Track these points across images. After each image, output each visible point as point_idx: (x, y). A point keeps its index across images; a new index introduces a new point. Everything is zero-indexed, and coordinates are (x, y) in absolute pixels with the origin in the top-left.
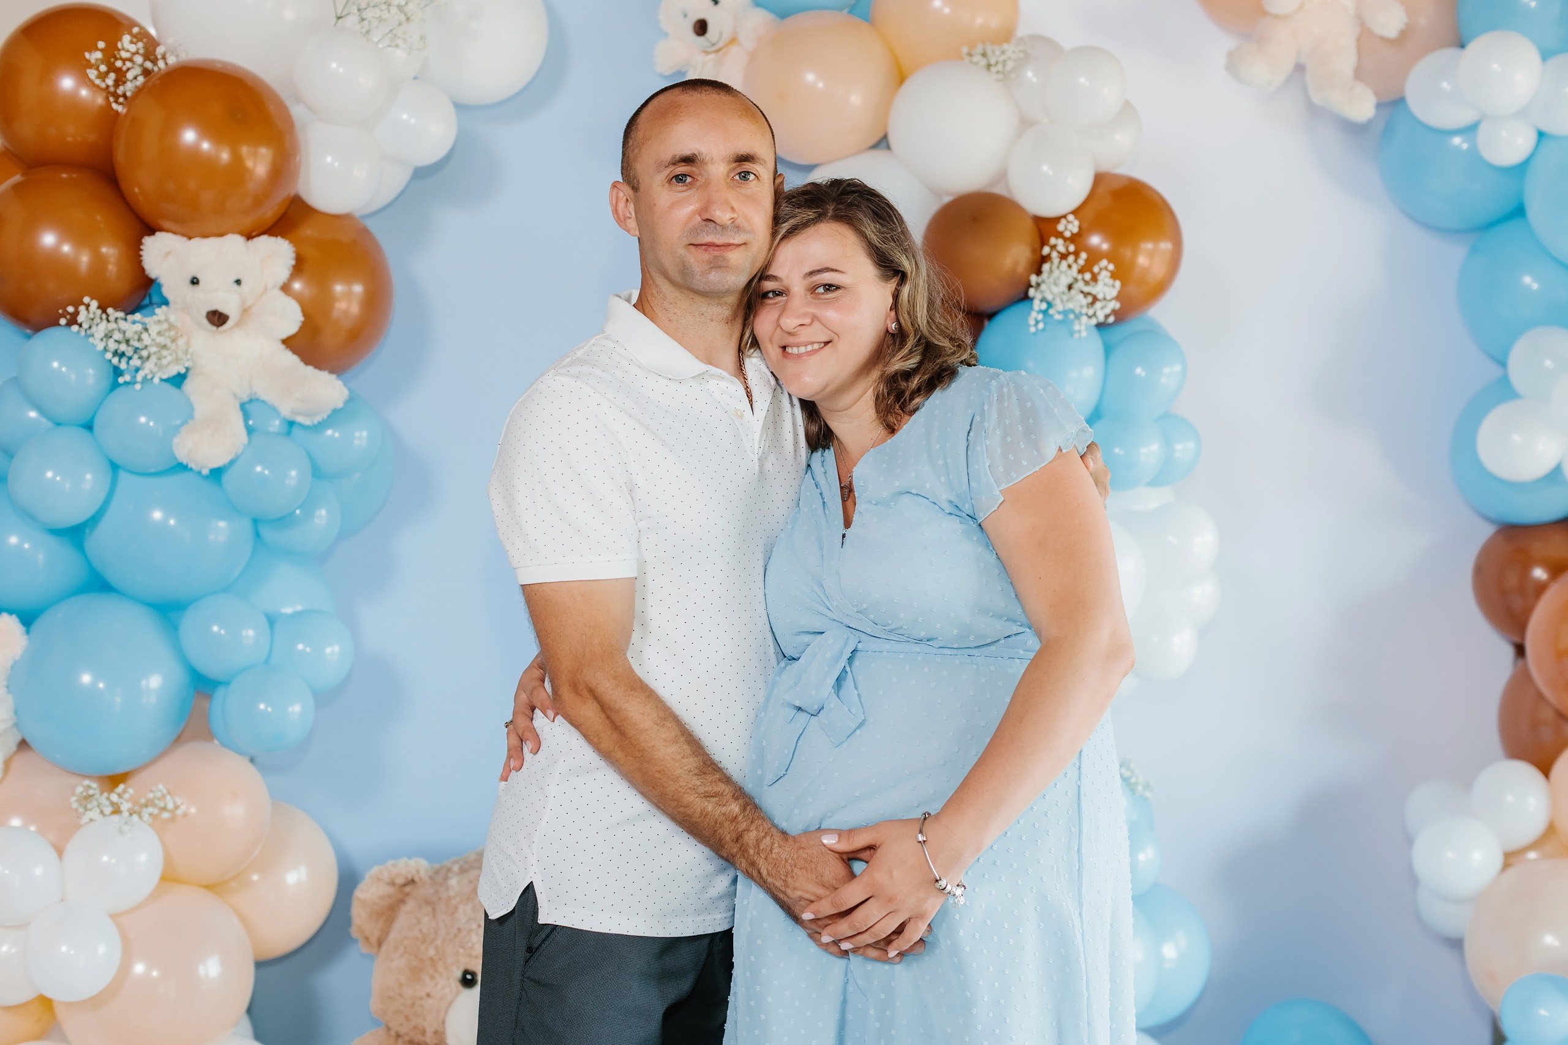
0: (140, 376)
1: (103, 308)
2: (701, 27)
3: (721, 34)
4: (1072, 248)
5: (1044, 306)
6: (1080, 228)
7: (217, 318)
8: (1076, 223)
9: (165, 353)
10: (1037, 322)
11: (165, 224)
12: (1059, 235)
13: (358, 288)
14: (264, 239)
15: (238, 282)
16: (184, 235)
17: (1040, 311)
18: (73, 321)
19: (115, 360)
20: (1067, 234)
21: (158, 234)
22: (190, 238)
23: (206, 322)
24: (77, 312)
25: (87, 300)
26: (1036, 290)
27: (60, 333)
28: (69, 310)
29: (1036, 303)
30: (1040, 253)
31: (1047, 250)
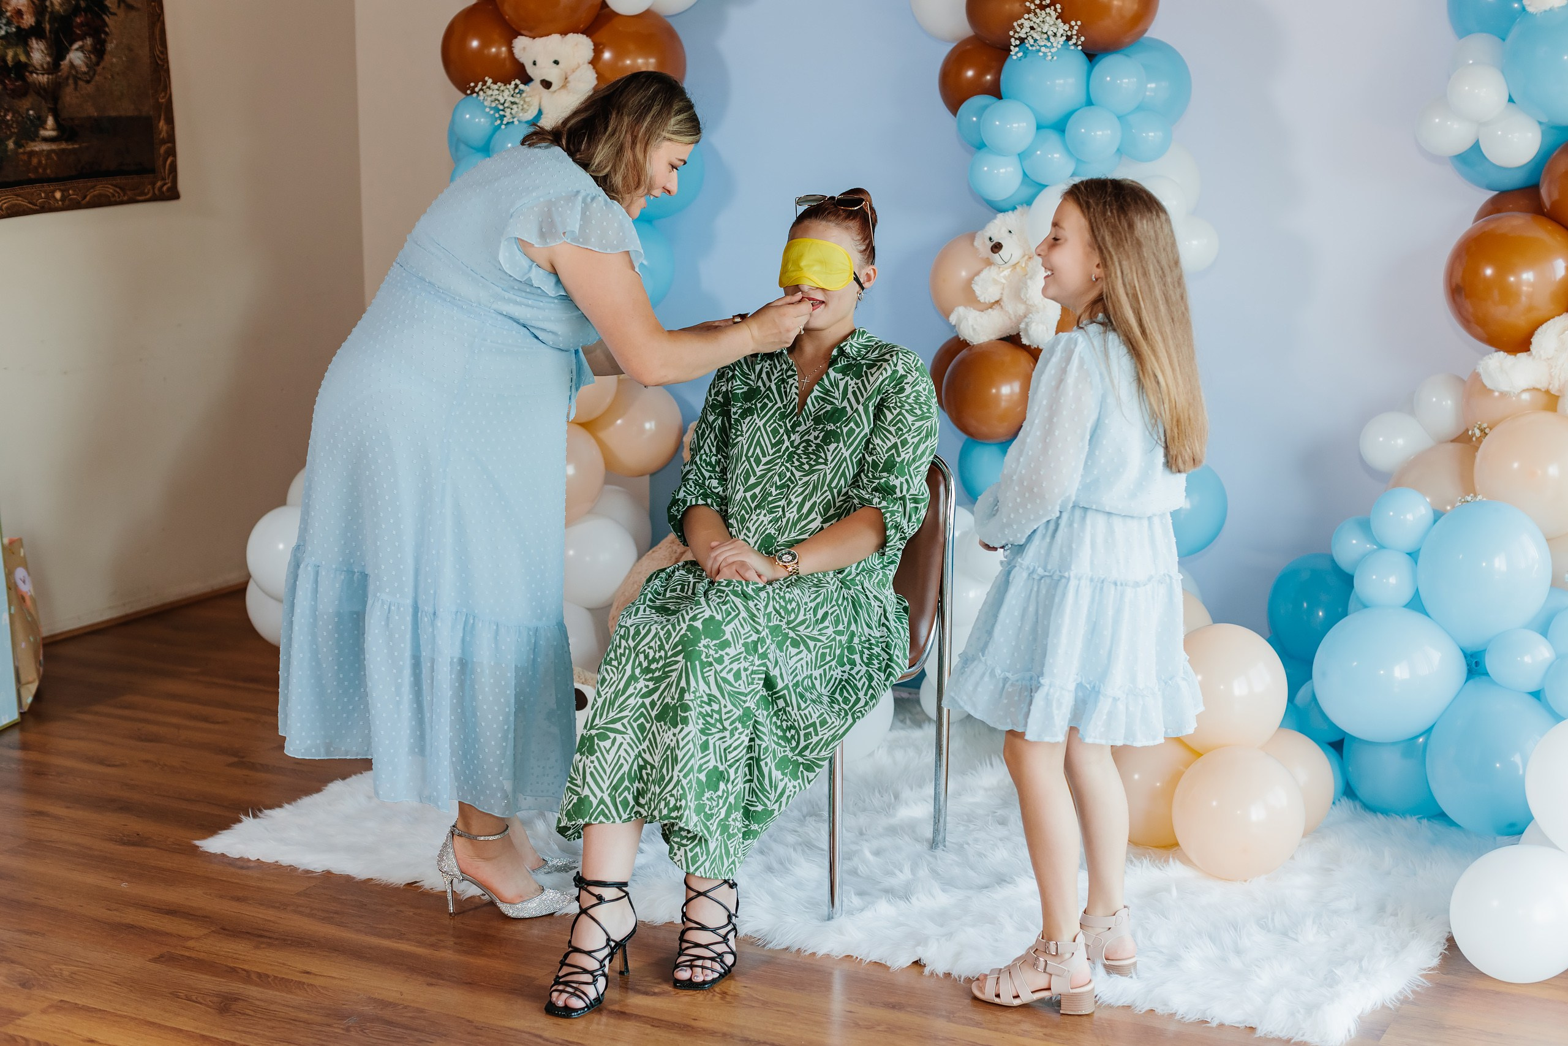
0: (505, 122)
1: (494, 82)
5: (1018, 42)
7: (547, 84)
9: (514, 106)
10: (1016, 54)
11: (523, 32)
14: (570, 35)
15: (556, 62)
16: (530, 37)
17: (1016, 46)
18: (474, 91)
19: (492, 112)
21: (519, 37)
22: (534, 38)
23: (541, 86)
24: (476, 86)
25: (486, 78)
26: (1016, 32)
27: (469, 98)
28: (472, 84)
29: (1013, 40)
30: (1026, 6)
31: (1028, 4)
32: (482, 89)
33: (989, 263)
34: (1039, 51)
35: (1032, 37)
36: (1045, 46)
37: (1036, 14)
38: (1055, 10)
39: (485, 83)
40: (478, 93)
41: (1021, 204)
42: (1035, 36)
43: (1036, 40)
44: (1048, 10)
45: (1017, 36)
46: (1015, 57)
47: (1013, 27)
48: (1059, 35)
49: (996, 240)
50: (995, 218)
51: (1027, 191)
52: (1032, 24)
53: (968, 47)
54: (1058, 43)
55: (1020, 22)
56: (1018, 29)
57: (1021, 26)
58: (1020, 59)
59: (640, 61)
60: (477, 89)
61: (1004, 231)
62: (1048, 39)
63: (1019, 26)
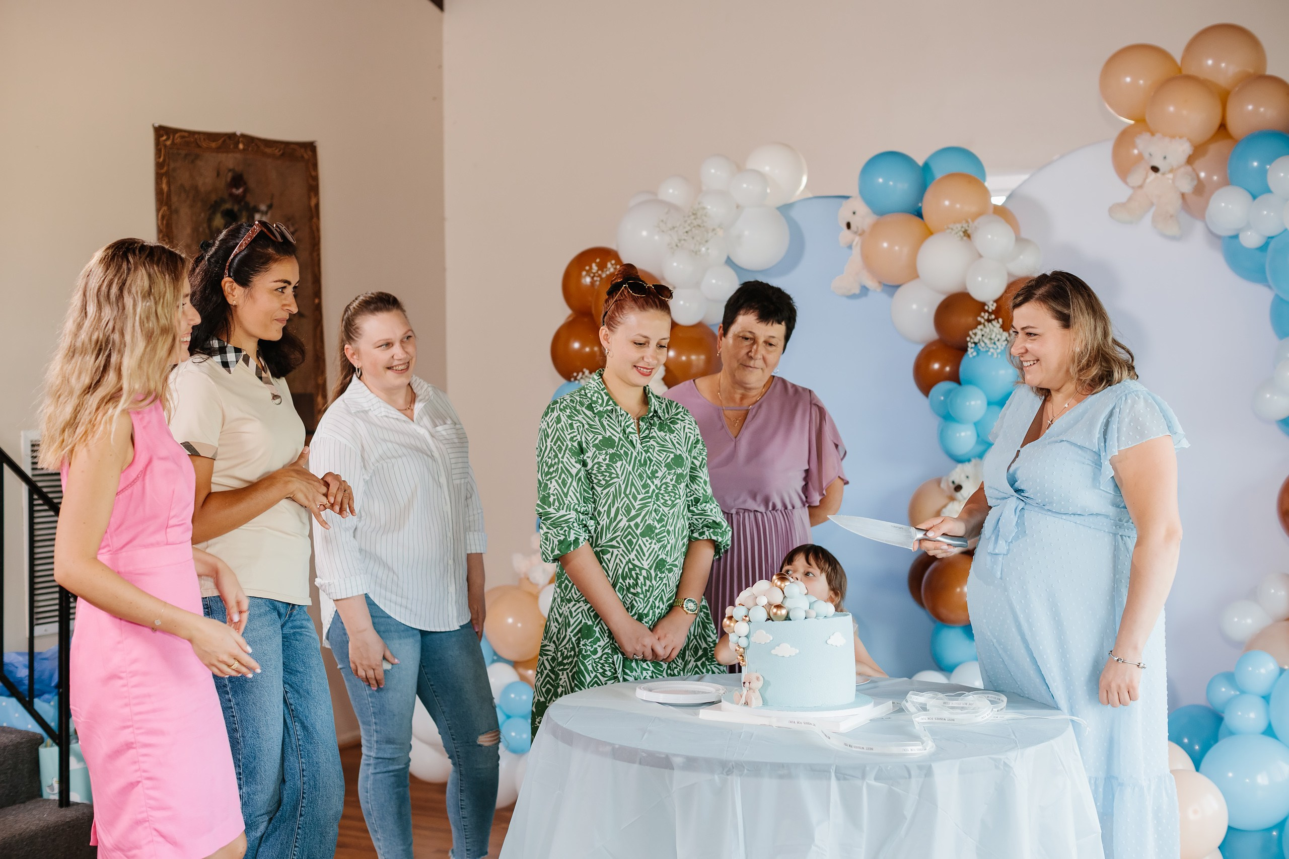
1: (591, 373)
2: (849, 226)
3: (857, 228)
4: (993, 317)
5: (973, 345)
6: (997, 307)
8: (995, 305)
10: (972, 353)
12: (987, 311)
13: (703, 357)
18: (576, 379)
20: (990, 310)
24: (578, 375)
25: (585, 370)
26: (971, 338)
27: (571, 384)
28: (575, 374)
29: (969, 344)
30: (977, 320)
31: (979, 319)
32: (582, 378)
33: (952, 499)
34: (988, 351)
35: (983, 341)
36: (993, 348)
37: (984, 326)
38: (998, 322)
39: (583, 373)
40: (579, 380)
41: (975, 457)
42: (987, 341)
43: (985, 344)
44: (993, 322)
45: (972, 341)
46: (971, 356)
47: (969, 335)
48: (1001, 341)
49: (957, 482)
50: (956, 467)
51: (980, 448)
52: (983, 333)
53: (934, 348)
54: (1002, 345)
55: (974, 331)
56: (973, 336)
57: (975, 334)
58: (974, 357)
59: (693, 357)
60: (579, 378)
61: (963, 477)
62: (995, 343)
63: (973, 334)
